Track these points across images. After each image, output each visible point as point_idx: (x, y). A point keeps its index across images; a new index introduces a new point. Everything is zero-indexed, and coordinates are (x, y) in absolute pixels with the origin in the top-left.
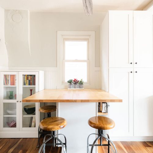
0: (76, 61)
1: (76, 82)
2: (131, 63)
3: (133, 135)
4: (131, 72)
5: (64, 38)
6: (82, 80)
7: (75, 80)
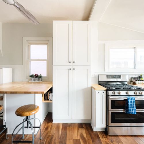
0: (39, 60)
1: (36, 76)
2: (70, 62)
3: (72, 118)
4: (70, 69)
5: (29, 43)
6: (41, 74)
7: (36, 74)
